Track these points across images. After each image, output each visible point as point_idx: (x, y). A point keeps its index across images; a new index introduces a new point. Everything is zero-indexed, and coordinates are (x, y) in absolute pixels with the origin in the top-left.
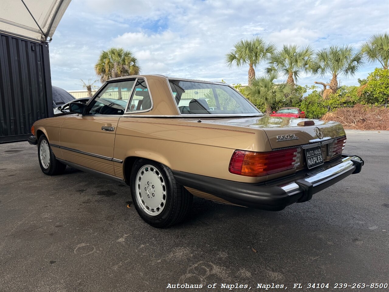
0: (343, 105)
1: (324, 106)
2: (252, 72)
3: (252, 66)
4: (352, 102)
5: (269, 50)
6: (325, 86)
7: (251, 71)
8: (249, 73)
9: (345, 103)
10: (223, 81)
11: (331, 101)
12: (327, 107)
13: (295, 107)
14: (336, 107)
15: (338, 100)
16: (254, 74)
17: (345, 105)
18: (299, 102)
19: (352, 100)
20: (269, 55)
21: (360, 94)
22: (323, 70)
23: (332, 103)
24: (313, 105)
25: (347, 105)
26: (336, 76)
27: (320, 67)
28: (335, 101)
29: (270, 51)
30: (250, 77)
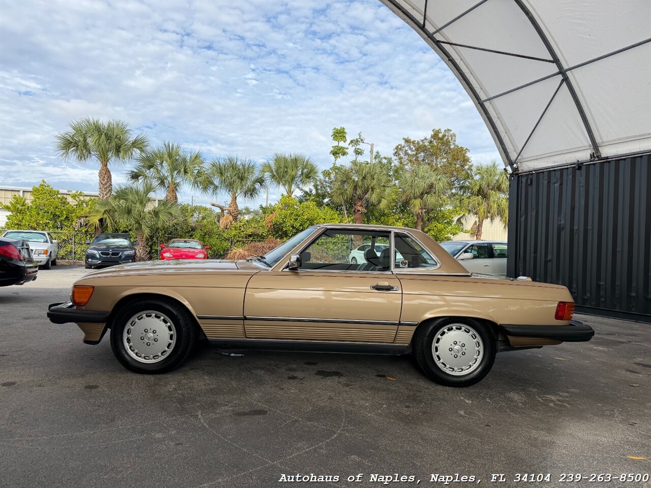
0: (248, 238)
1: (225, 238)
2: (106, 175)
3: (107, 165)
4: (260, 234)
5: (138, 144)
6: (223, 210)
7: (104, 173)
8: (101, 175)
9: (250, 236)
10: (44, 181)
11: (234, 233)
12: (229, 240)
13: (184, 238)
14: (240, 241)
15: (243, 231)
16: (110, 177)
17: (251, 239)
18: (189, 232)
19: (260, 232)
20: (137, 153)
21: (269, 226)
22: (216, 187)
23: (236, 235)
24: (210, 237)
25: (253, 238)
26: (236, 198)
27: (212, 183)
28: (240, 233)
29: (140, 146)
30: (104, 183)
